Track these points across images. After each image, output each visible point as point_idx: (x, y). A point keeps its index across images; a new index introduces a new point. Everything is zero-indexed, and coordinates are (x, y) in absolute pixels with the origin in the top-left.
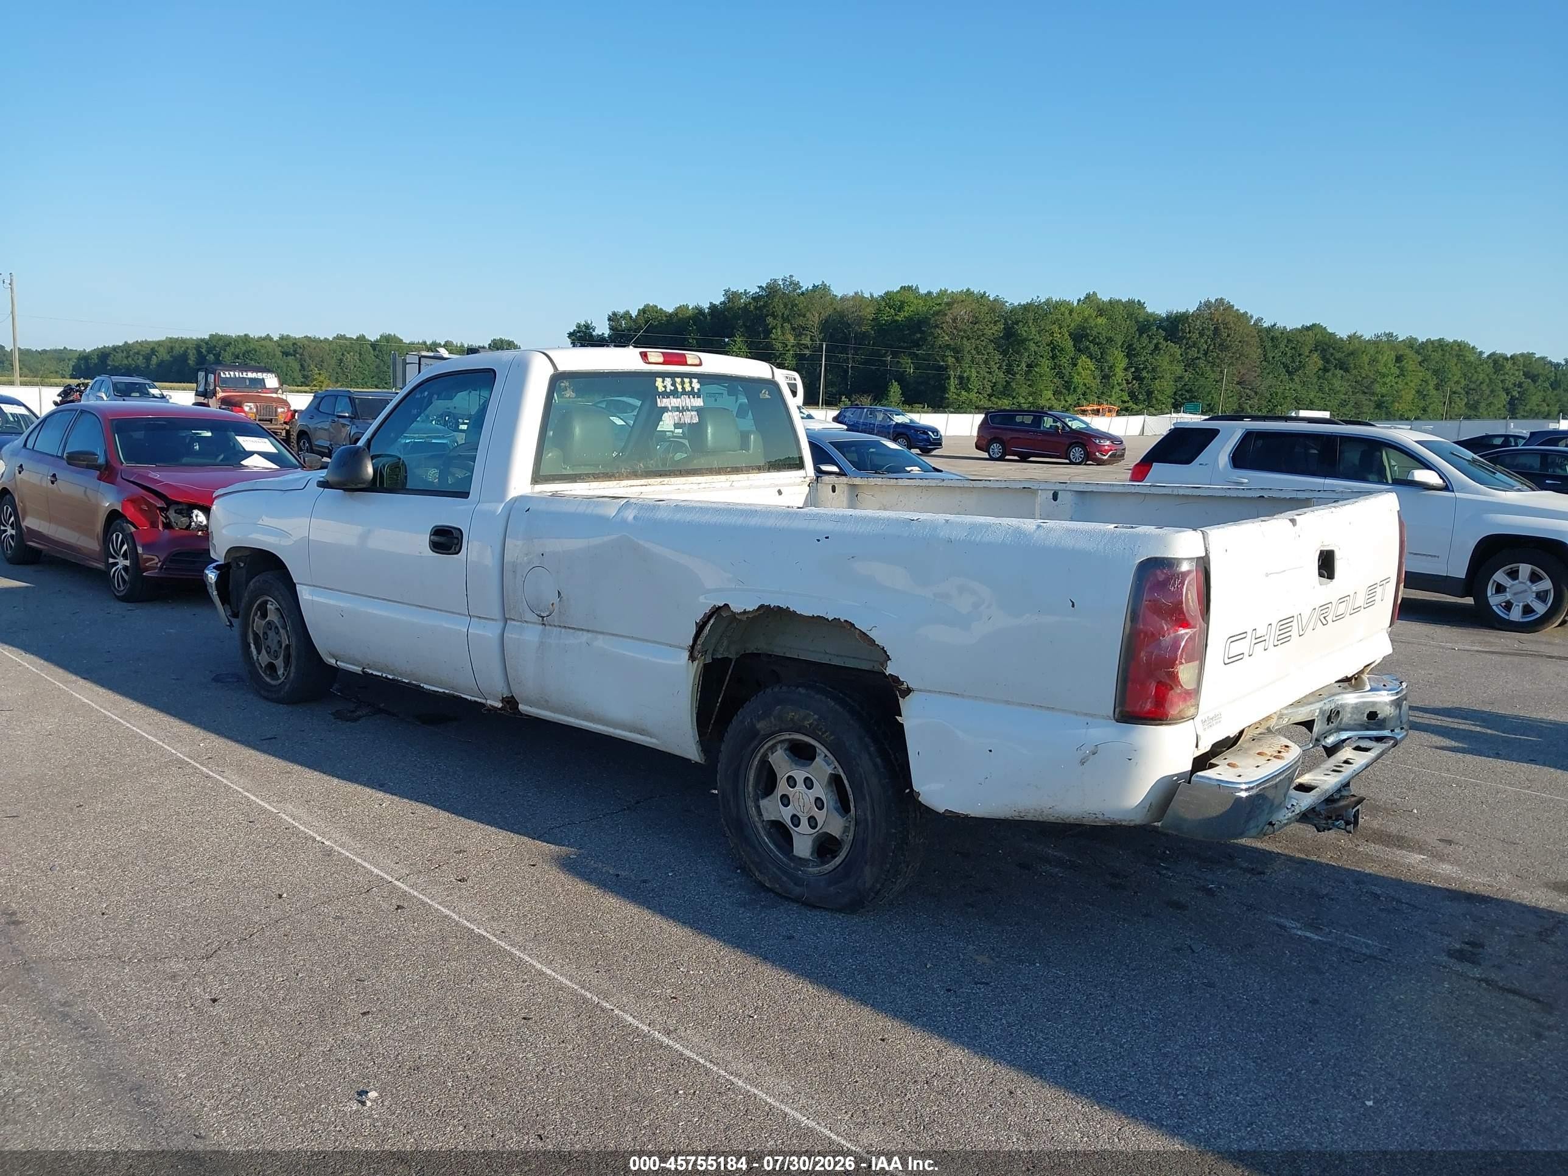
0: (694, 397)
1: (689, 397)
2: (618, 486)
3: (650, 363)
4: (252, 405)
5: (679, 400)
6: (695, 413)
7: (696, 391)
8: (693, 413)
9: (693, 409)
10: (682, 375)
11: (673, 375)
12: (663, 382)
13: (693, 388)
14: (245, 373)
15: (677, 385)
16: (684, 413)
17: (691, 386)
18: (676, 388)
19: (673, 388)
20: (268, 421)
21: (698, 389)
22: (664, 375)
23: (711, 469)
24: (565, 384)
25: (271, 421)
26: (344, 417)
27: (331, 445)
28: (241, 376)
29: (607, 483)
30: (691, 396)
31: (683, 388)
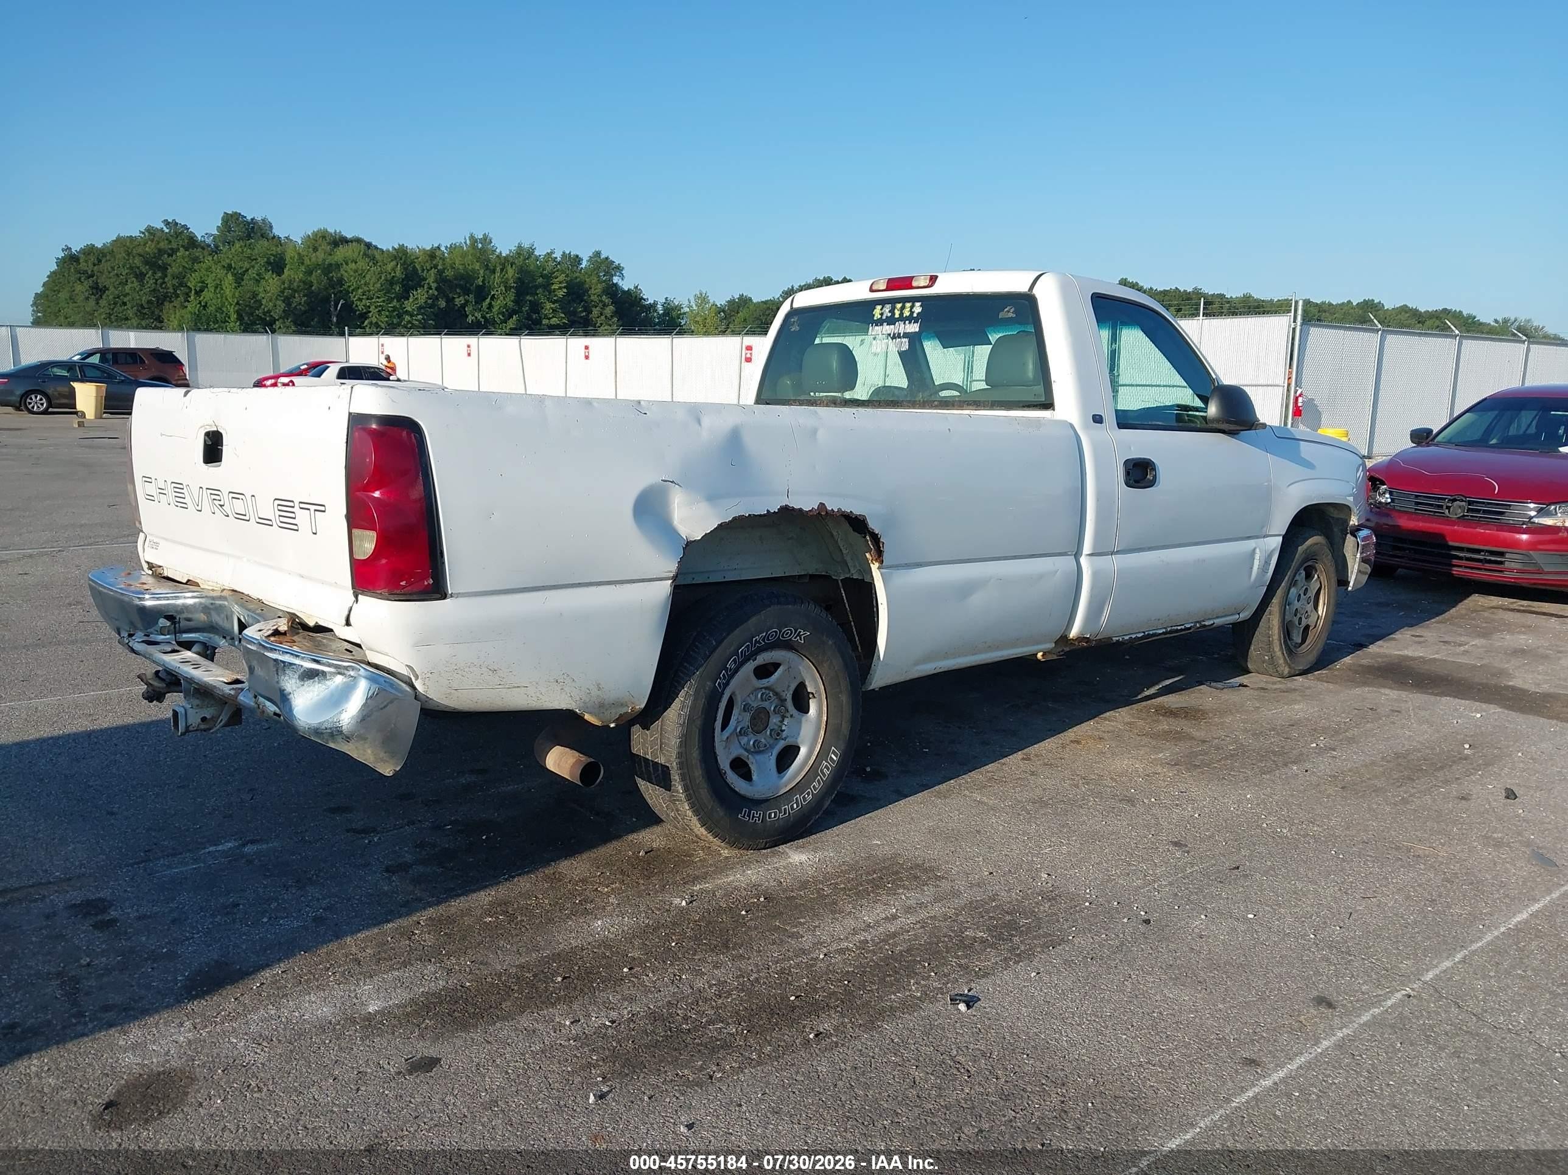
0: (910, 323)
1: (905, 323)
5: (892, 326)
6: (906, 340)
7: (915, 315)
8: (904, 340)
9: (906, 335)
10: (904, 300)
11: (893, 301)
12: (882, 309)
13: (912, 313)
15: (896, 311)
17: (911, 310)
18: (894, 314)
19: (890, 315)
21: (918, 313)
22: (883, 302)
23: (915, 401)
30: (907, 322)
31: (901, 314)
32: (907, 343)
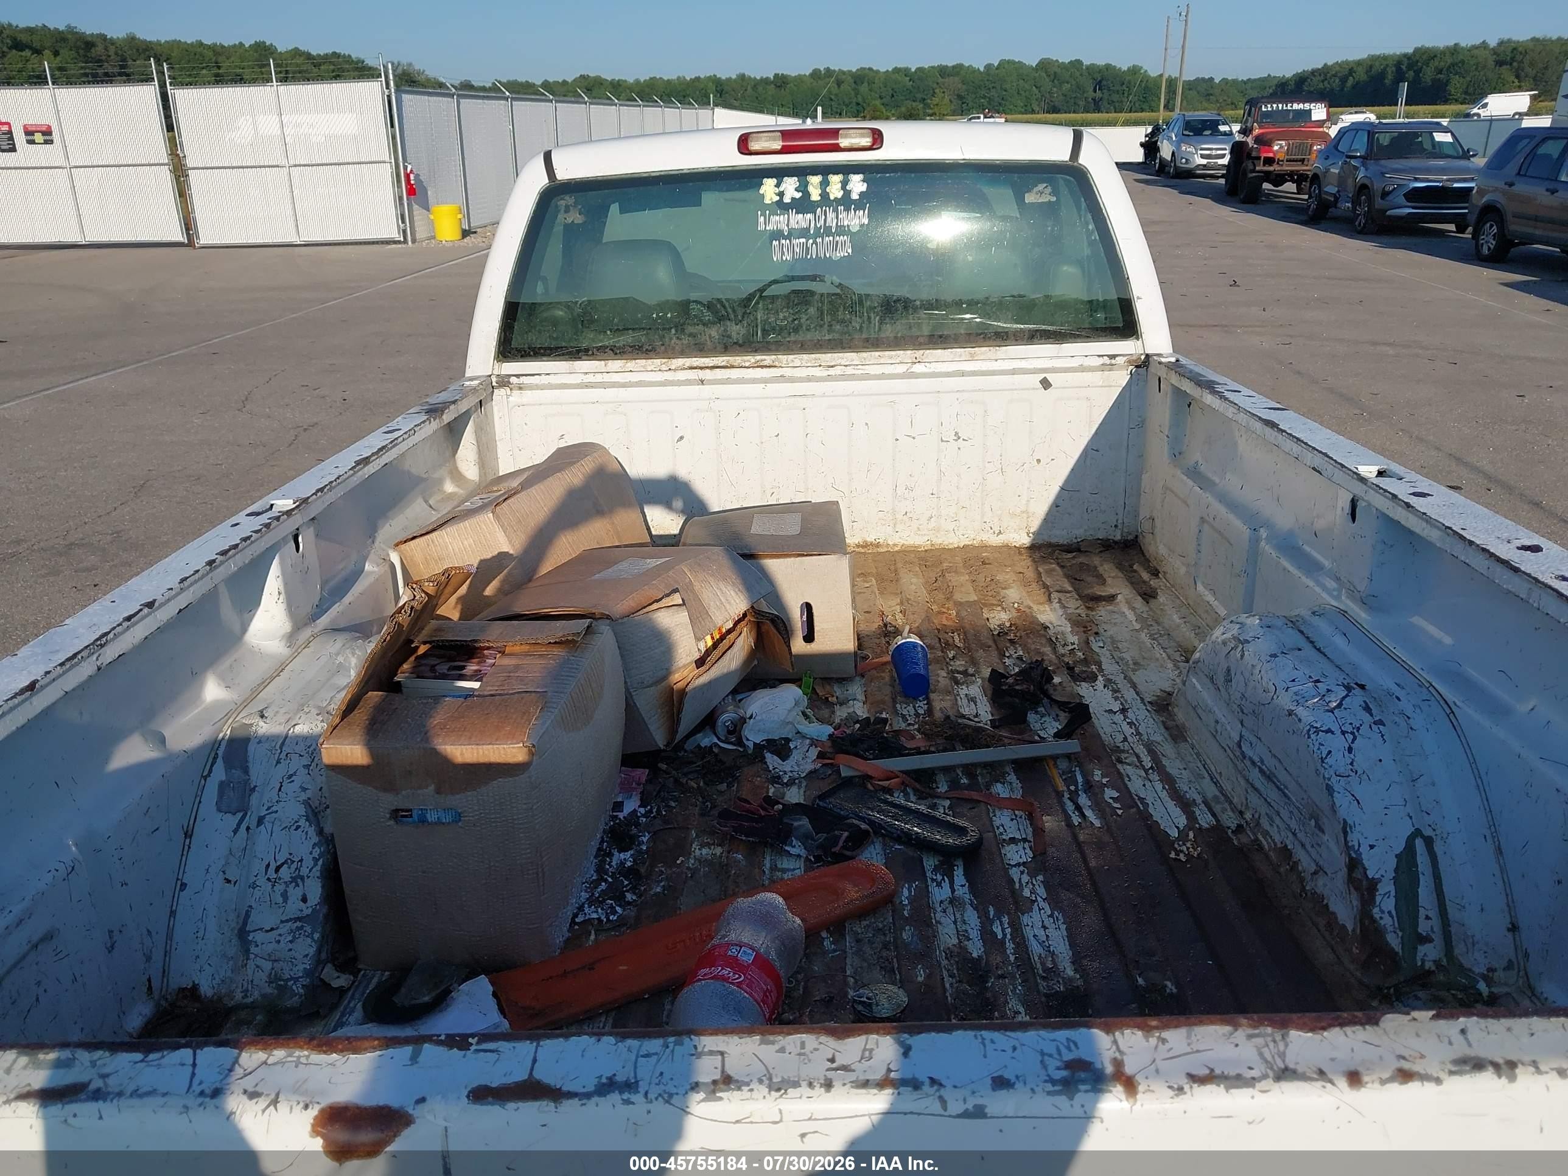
0: (847, 210)
1: (836, 210)
2: (664, 367)
3: (751, 153)
4: (1283, 143)
5: (809, 216)
6: (845, 238)
7: (855, 196)
8: (840, 239)
9: (842, 231)
10: (825, 170)
11: (801, 172)
12: (778, 185)
13: (847, 193)
14: (1289, 105)
15: (811, 189)
16: (819, 240)
17: (844, 187)
18: (806, 194)
19: (798, 195)
20: (1300, 161)
21: (861, 194)
22: (779, 173)
24: (569, 200)
25: (1303, 161)
26: (1355, 157)
27: (1338, 191)
28: (1285, 108)
29: (642, 362)
30: (841, 208)
31: (825, 195)
32: (848, 244)
